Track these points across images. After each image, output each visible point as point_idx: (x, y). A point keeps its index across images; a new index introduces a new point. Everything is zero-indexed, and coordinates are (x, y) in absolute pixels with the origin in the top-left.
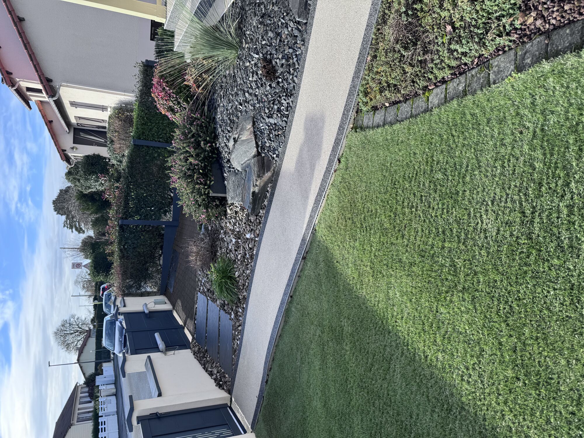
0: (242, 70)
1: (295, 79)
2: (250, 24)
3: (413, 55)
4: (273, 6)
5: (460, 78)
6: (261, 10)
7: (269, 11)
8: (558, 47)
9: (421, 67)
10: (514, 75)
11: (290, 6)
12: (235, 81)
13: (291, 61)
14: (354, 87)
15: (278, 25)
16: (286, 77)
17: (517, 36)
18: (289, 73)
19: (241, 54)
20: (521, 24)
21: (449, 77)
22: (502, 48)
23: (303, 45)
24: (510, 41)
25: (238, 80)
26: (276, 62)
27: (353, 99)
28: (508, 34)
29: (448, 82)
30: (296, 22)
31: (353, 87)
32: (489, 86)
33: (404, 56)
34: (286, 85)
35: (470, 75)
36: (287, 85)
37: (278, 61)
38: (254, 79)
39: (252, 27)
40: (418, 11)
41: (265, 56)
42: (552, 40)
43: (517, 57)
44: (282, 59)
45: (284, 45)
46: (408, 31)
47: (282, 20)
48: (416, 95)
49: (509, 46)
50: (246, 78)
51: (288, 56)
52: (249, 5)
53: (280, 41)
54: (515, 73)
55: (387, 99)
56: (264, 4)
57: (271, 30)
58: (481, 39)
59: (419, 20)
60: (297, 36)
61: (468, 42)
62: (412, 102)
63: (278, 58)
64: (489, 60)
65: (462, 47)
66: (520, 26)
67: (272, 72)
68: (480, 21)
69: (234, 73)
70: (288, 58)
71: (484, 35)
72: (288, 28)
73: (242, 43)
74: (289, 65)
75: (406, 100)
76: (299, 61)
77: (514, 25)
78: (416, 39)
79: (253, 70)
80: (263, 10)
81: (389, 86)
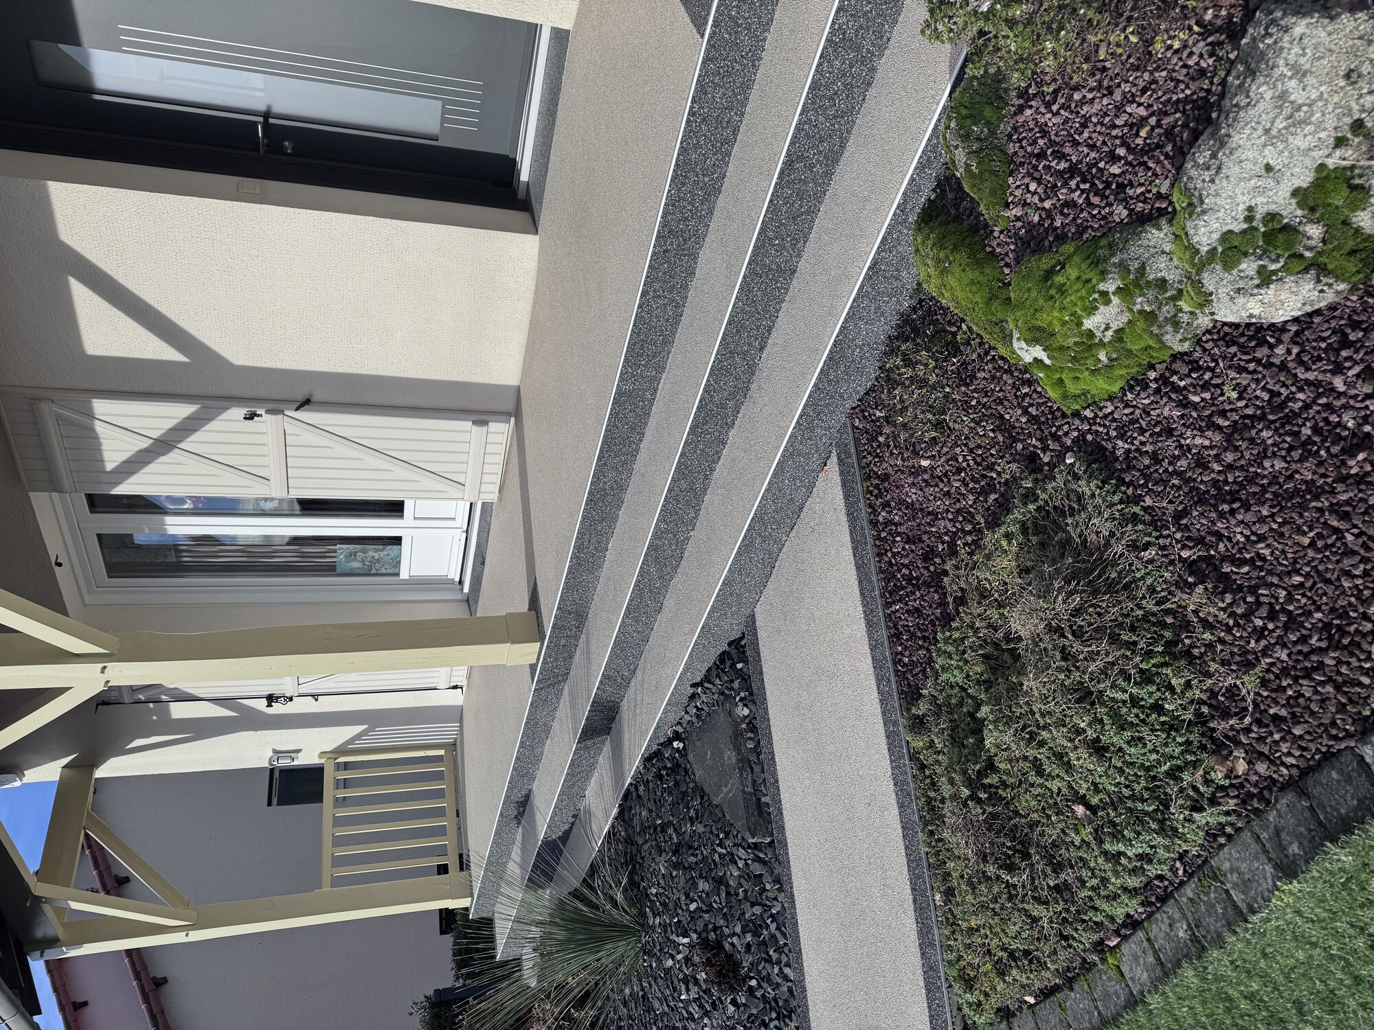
0: (659, 980)
1: (787, 971)
2: (655, 873)
3: (1033, 879)
4: (692, 825)
5: (1165, 909)
6: (671, 838)
7: (687, 837)
8: (1338, 811)
9: (1066, 901)
10: (1285, 887)
11: (728, 817)
12: (650, 1009)
13: (765, 932)
14: (931, 968)
15: (714, 861)
16: (764, 973)
17: (1235, 801)
18: (769, 960)
19: (648, 942)
20: (1227, 777)
21: (1139, 910)
22: (1219, 830)
23: (780, 890)
24: (1228, 813)
25: (656, 1004)
26: (732, 944)
27: (941, 999)
28: (1213, 801)
29: (1146, 924)
30: (749, 847)
31: (929, 970)
32: (1246, 921)
33: (1015, 886)
34: (771, 992)
35: (1184, 899)
36: (773, 990)
37: (735, 940)
38: (693, 995)
39: (660, 877)
40: (997, 788)
41: (704, 935)
42: (1315, 797)
43: (1264, 845)
44: (744, 932)
45: (740, 901)
46: (997, 833)
47: (719, 849)
48: (1087, 966)
49: (1232, 824)
50: (673, 998)
51: (754, 924)
52: (642, 834)
53: (728, 893)
54: (1286, 884)
55: (1023, 986)
56: (674, 825)
57: (701, 877)
58: (1162, 822)
59: (1008, 803)
60: (761, 875)
61: (1139, 834)
62: (1086, 987)
63: (734, 934)
64: (1205, 861)
65: (1132, 846)
66: (1228, 781)
67: (729, 971)
68: (1137, 788)
69: (642, 990)
70: (755, 928)
71: (1163, 813)
72: (736, 863)
73: (644, 916)
74: (764, 943)
75: (1070, 983)
76: (783, 929)
77: (1212, 781)
78: (1022, 843)
79: (685, 974)
80: (674, 836)
81: (1012, 955)
